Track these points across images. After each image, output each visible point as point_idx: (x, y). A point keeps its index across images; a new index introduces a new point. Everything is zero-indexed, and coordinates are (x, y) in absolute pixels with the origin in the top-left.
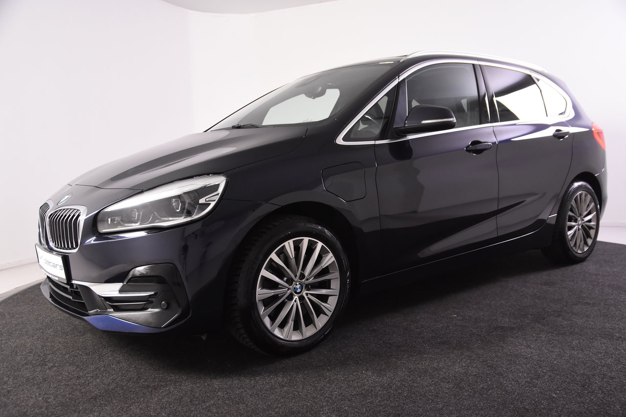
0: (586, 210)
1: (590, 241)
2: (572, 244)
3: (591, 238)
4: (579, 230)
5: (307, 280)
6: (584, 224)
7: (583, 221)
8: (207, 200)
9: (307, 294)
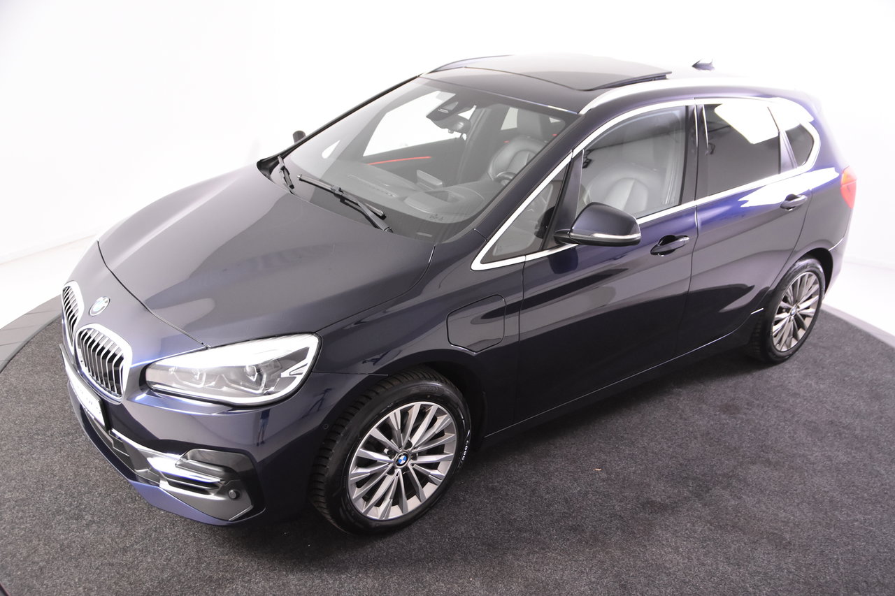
0: (807, 295)
1: (801, 333)
2: (776, 341)
3: (804, 329)
4: (790, 321)
5: (415, 448)
6: (798, 314)
7: (798, 310)
8: (292, 373)
9: (413, 465)
